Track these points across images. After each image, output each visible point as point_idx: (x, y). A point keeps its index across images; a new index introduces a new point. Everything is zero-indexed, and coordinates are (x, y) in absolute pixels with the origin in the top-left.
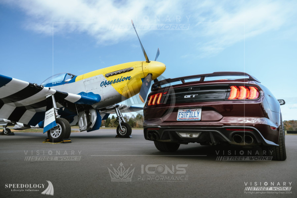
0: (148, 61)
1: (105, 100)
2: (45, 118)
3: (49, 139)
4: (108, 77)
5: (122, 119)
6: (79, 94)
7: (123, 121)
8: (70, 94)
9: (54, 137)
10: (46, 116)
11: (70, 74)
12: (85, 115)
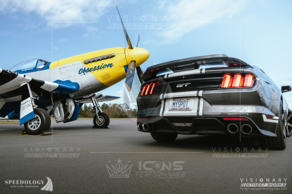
0: (131, 48)
1: (84, 88)
2: (21, 109)
3: (27, 131)
4: (87, 64)
5: (98, 109)
6: (55, 82)
7: (100, 111)
8: (46, 82)
9: (32, 129)
10: (22, 106)
11: (41, 61)
12: (61, 105)
